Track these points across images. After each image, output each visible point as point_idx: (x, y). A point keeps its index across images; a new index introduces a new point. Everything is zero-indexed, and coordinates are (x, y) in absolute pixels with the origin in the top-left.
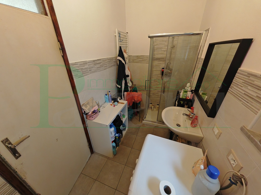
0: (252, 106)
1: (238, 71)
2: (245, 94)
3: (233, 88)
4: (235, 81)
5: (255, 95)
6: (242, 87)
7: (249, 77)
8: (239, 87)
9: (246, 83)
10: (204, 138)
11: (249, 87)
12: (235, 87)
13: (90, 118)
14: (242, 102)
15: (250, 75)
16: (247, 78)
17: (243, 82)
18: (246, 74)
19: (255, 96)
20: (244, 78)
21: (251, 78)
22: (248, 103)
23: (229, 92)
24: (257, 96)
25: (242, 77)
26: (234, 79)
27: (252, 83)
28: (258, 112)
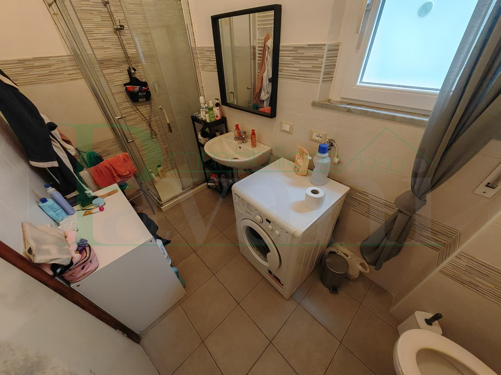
0: (312, 78)
1: (281, 48)
2: (300, 70)
3: (283, 70)
4: (282, 61)
5: (311, 66)
6: (294, 64)
7: (297, 51)
8: (290, 65)
9: (296, 58)
10: (273, 149)
11: (302, 62)
12: (285, 68)
13: (85, 268)
14: (301, 80)
15: (296, 48)
16: (295, 52)
17: (292, 59)
18: (292, 48)
19: (311, 68)
20: (291, 54)
21: (299, 51)
22: (307, 77)
23: (280, 77)
24: (312, 67)
25: (288, 54)
26: (280, 60)
27: (303, 55)
28: (319, 81)
